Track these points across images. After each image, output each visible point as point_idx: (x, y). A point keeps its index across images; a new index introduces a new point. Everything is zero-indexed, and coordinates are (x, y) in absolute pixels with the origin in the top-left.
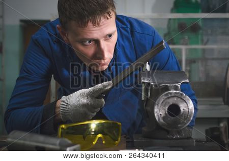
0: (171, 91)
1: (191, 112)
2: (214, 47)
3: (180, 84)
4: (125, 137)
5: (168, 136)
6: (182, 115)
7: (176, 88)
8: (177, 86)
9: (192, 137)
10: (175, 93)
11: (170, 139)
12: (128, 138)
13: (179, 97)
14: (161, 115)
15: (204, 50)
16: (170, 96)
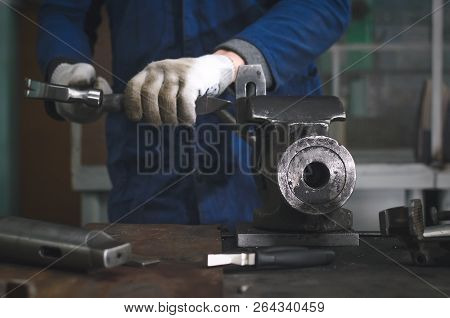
0: (311, 137)
1: (351, 180)
2: (397, 47)
3: (329, 121)
4: (219, 228)
5: (306, 227)
6: (332, 185)
7: (321, 131)
8: (322, 126)
9: (353, 228)
10: (320, 140)
11: (309, 232)
12: (226, 230)
13: (326, 149)
14: (290, 183)
15: (376, 55)
16: (308, 145)
